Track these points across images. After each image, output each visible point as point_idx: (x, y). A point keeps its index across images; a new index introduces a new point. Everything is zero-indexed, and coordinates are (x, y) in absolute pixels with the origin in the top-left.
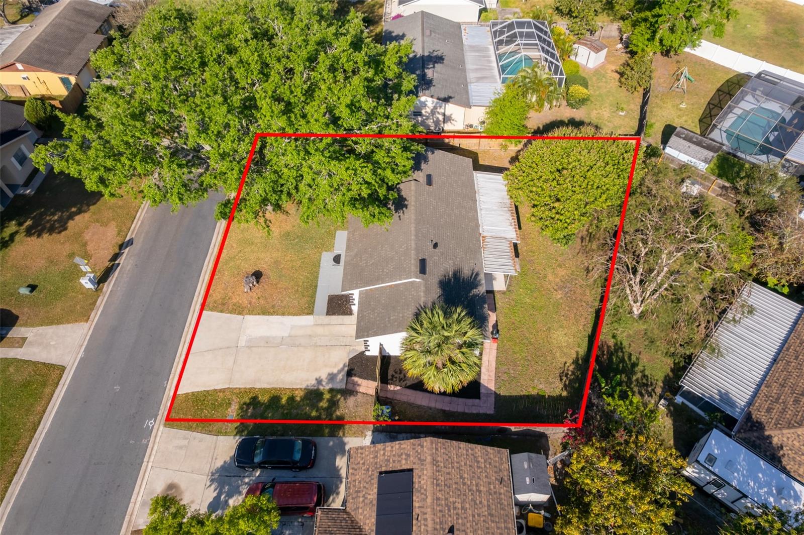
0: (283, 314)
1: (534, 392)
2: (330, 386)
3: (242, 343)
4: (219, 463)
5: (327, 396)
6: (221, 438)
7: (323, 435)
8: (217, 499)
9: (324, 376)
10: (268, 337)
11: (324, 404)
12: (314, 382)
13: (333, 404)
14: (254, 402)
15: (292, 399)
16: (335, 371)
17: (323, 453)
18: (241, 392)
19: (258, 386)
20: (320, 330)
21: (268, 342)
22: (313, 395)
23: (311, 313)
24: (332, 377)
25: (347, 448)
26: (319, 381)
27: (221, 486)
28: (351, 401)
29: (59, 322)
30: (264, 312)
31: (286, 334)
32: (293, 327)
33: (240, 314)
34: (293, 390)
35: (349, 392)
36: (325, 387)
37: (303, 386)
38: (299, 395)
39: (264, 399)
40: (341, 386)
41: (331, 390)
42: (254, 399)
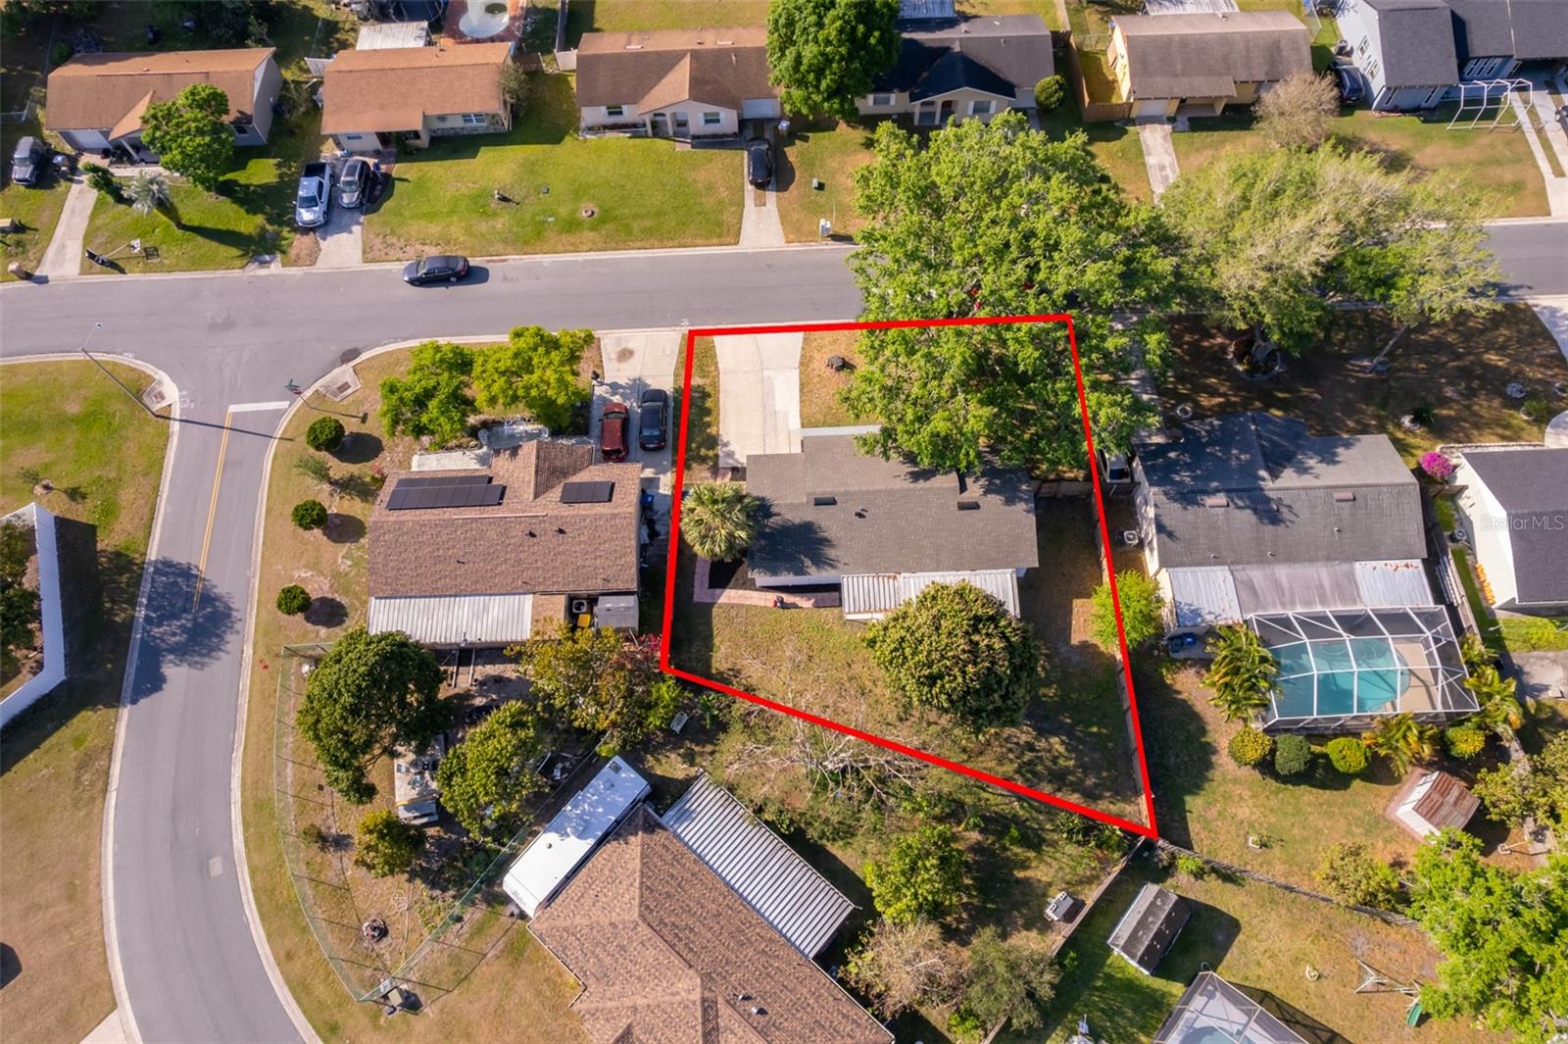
0: (802, 402)
1: (717, 641)
2: (721, 454)
3: (766, 373)
4: (648, 382)
5: (711, 453)
6: (672, 378)
7: (673, 455)
8: (621, 387)
9: (731, 448)
10: (773, 394)
11: (703, 452)
12: (725, 440)
13: (703, 460)
14: (705, 395)
15: (709, 425)
16: (736, 457)
17: (657, 457)
18: (715, 385)
19: (721, 395)
20: (784, 436)
21: (768, 394)
22: (713, 442)
23: (803, 426)
24: (731, 455)
25: (661, 476)
26: (726, 445)
27: (629, 387)
28: (708, 474)
29: (782, 223)
30: (802, 386)
31: (778, 407)
32: (786, 414)
33: (801, 364)
34: (718, 425)
35: (715, 471)
36: (720, 451)
37: (721, 433)
38: (712, 430)
39: (709, 404)
40: (721, 464)
41: (717, 456)
42: (709, 395)
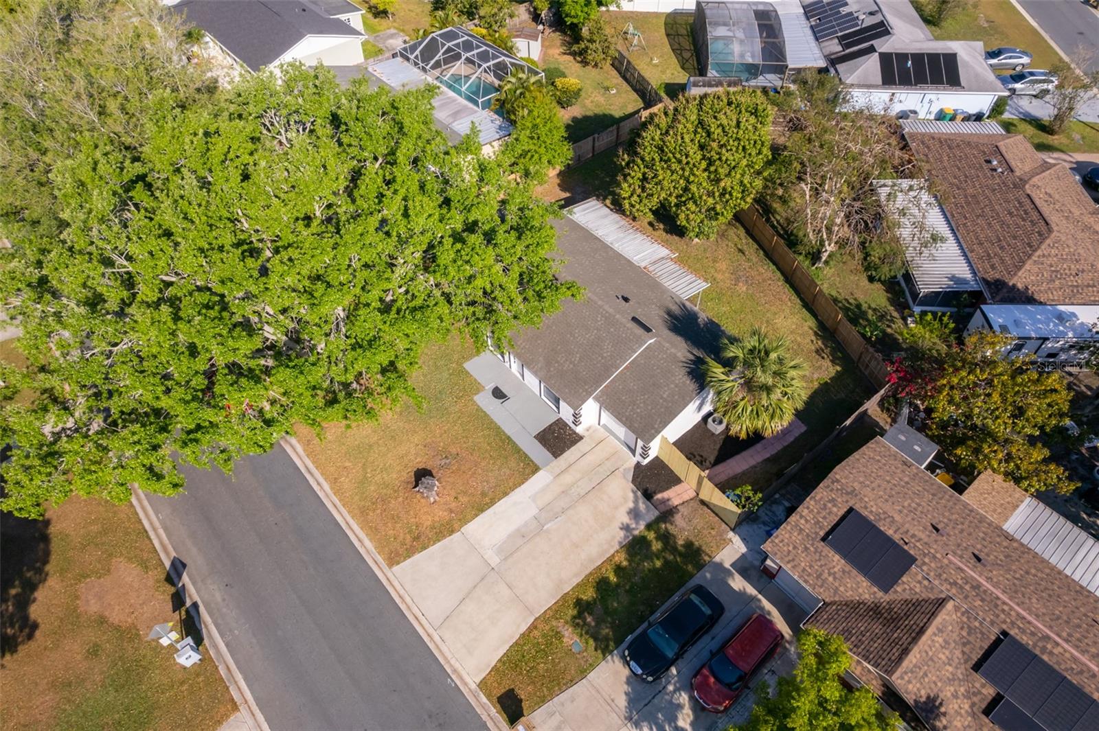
0: (506, 494)
1: (816, 385)
2: (642, 526)
3: (494, 560)
4: (622, 702)
5: (651, 536)
6: (592, 675)
7: (691, 576)
9: (626, 519)
10: (518, 530)
11: (657, 546)
12: (622, 533)
13: (666, 538)
14: (582, 607)
15: (618, 569)
16: (631, 505)
18: (555, 612)
19: (567, 588)
20: (568, 478)
21: (523, 536)
22: (636, 546)
23: (536, 469)
24: (635, 513)
25: (727, 565)
26: (626, 528)
27: (652, 721)
28: (678, 518)
30: (481, 509)
31: (534, 512)
32: (534, 498)
33: (452, 532)
34: (610, 559)
35: (667, 514)
36: (640, 528)
37: (617, 547)
38: (622, 559)
39: (589, 594)
40: (653, 514)
41: (649, 527)
42: (578, 603)
